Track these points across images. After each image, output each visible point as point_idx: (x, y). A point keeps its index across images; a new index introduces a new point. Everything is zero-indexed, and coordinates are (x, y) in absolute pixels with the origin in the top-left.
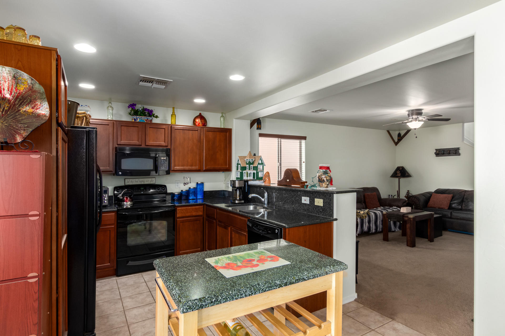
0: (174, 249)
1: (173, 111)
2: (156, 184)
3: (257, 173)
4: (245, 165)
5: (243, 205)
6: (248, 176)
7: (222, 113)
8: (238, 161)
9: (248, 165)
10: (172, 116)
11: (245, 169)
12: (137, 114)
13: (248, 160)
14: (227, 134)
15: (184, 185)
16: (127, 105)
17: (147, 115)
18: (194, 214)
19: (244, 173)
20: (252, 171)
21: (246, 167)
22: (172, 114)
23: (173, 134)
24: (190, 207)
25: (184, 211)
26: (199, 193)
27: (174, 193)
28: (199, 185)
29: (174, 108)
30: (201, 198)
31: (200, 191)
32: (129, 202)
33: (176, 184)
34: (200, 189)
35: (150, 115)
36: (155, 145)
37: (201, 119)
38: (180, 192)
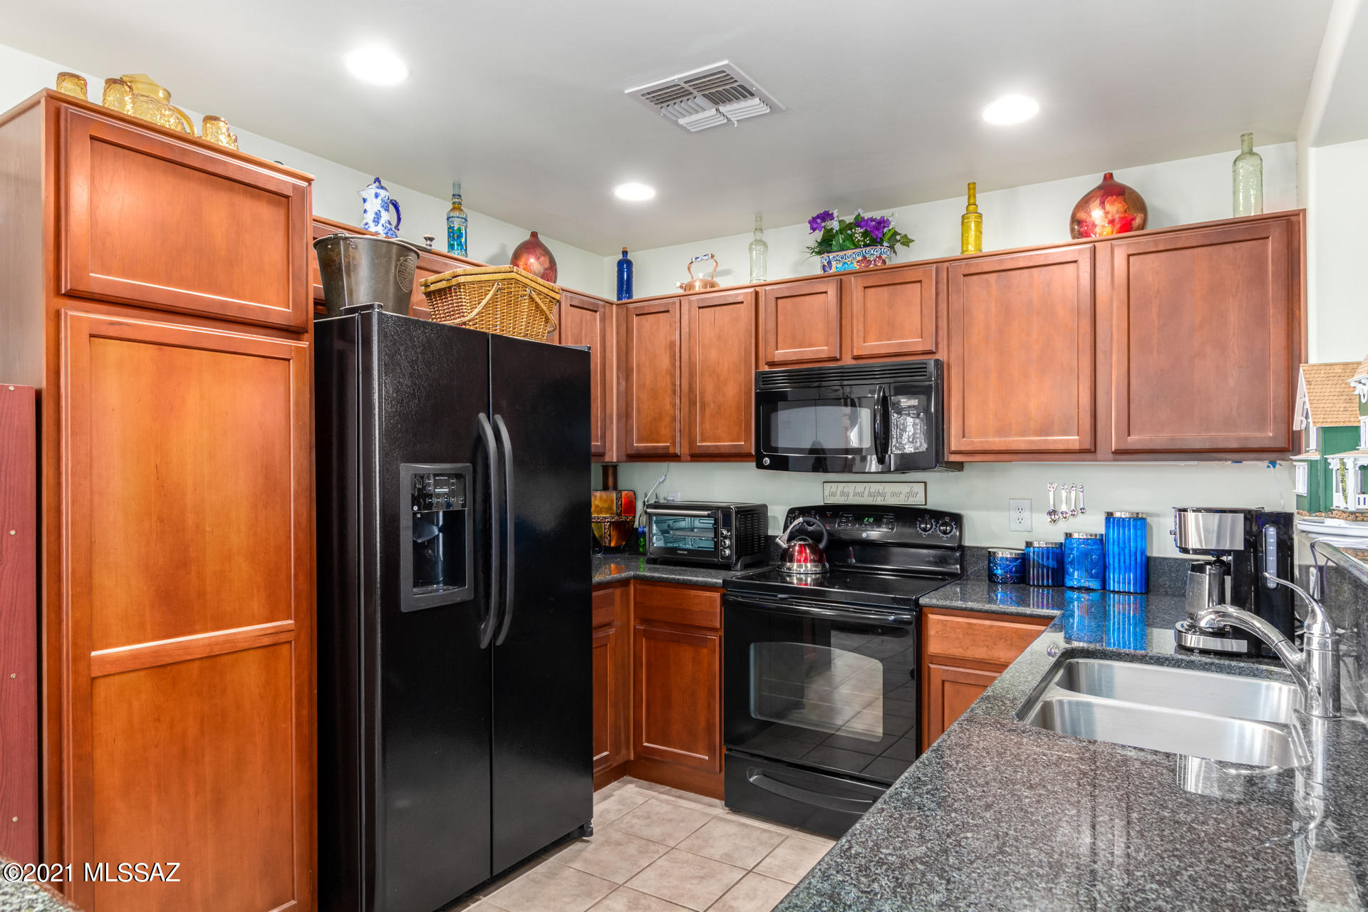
1: (969, 198)
2: (928, 506)
4: (1341, 419)
7: (1248, 138)
10: (963, 222)
12: (832, 245)
13: (1361, 382)
14: (1264, 247)
15: (1049, 521)
16: (808, 222)
17: (862, 241)
19: (1333, 466)
21: (1356, 430)
22: (965, 212)
23: (955, 298)
25: (961, 635)
26: (1114, 562)
27: (994, 553)
28: (1114, 527)
29: (971, 186)
30: (1129, 588)
31: (1119, 555)
32: (809, 565)
33: (1014, 514)
34: (1121, 545)
35: (876, 242)
36: (883, 351)
37: (1102, 204)
38: (1023, 550)
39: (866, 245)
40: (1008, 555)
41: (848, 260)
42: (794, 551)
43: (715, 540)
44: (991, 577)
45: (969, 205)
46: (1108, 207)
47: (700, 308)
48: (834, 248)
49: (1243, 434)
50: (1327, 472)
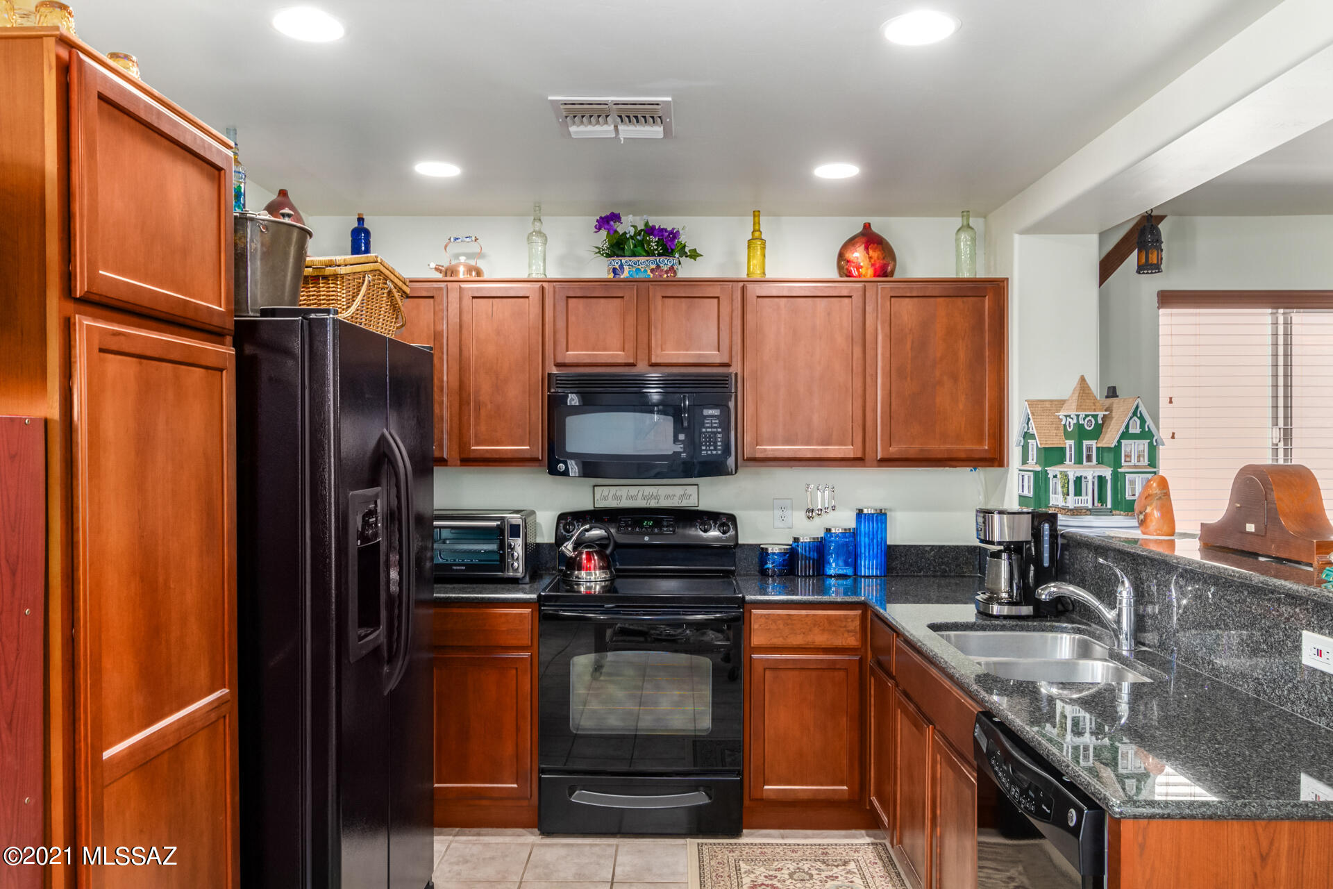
0: (740, 773)
1: (754, 224)
2: (702, 507)
3: (1118, 478)
4: (1055, 442)
5: (1022, 629)
6: (1068, 495)
7: (966, 214)
8: (1028, 424)
9: (1072, 442)
10: (749, 247)
11: (1061, 461)
12: (623, 249)
13: (1069, 416)
14: (984, 302)
15: (809, 518)
16: (593, 221)
17: (656, 250)
18: (821, 639)
19: (1050, 476)
20: (1090, 473)
21: (1062, 450)
22: (750, 237)
23: (749, 317)
24: (804, 612)
25: (781, 626)
26: (865, 551)
27: (767, 549)
28: (865, 522)
29: (757, 213)
30: (876, 572)
31: (869, 545)
32: (597, 572)
33: (778, 513)
34: (871, 536)
35: (667, 251)
36: (681, 361)
37: (867, 248)
38: (791, 545)
39: (660, 255)
40: (777, 550)
41: (639, 267)
42: (581, 559)
43: (501, 552)
44: (764, 573)
45: (754, 231)
46: (871, 252)
47: (474, 297)
48: (627, 253)
49: (968, 447)
50: (1047, 480)
